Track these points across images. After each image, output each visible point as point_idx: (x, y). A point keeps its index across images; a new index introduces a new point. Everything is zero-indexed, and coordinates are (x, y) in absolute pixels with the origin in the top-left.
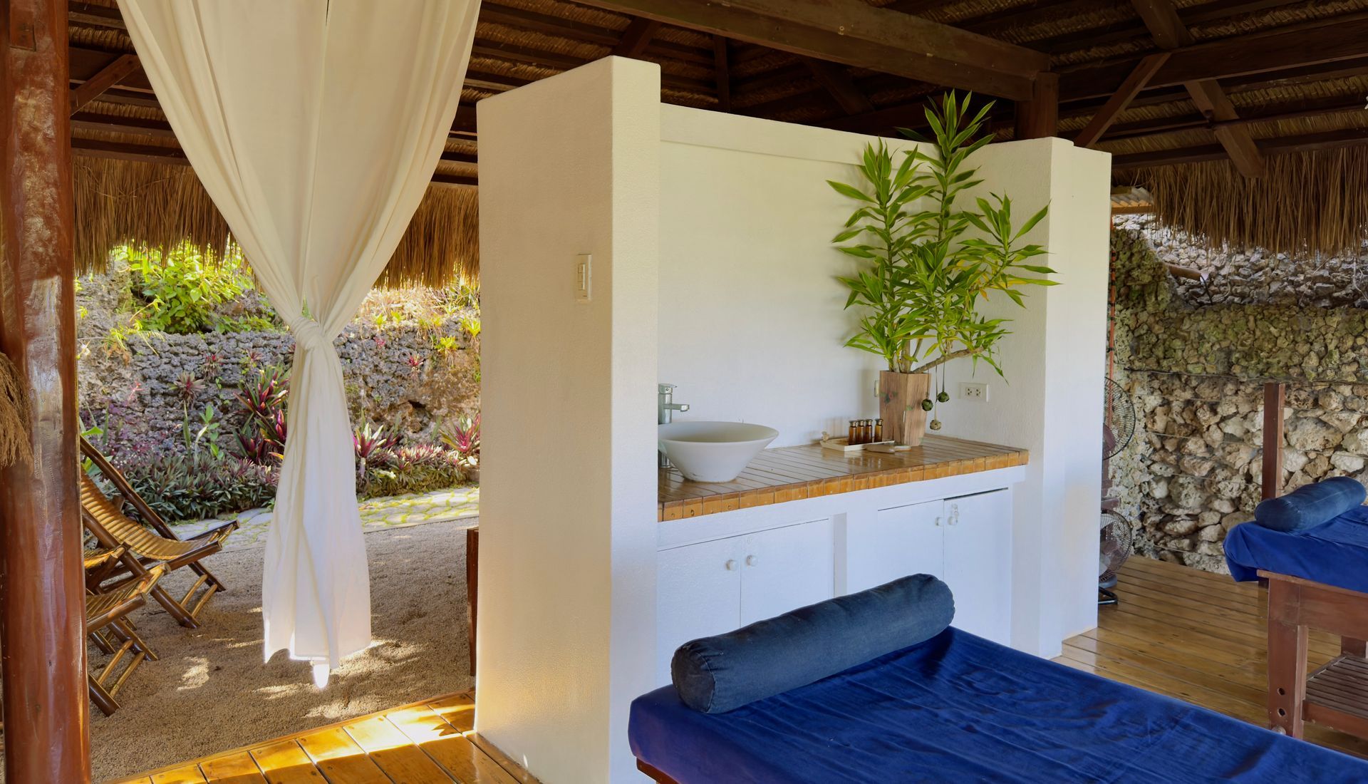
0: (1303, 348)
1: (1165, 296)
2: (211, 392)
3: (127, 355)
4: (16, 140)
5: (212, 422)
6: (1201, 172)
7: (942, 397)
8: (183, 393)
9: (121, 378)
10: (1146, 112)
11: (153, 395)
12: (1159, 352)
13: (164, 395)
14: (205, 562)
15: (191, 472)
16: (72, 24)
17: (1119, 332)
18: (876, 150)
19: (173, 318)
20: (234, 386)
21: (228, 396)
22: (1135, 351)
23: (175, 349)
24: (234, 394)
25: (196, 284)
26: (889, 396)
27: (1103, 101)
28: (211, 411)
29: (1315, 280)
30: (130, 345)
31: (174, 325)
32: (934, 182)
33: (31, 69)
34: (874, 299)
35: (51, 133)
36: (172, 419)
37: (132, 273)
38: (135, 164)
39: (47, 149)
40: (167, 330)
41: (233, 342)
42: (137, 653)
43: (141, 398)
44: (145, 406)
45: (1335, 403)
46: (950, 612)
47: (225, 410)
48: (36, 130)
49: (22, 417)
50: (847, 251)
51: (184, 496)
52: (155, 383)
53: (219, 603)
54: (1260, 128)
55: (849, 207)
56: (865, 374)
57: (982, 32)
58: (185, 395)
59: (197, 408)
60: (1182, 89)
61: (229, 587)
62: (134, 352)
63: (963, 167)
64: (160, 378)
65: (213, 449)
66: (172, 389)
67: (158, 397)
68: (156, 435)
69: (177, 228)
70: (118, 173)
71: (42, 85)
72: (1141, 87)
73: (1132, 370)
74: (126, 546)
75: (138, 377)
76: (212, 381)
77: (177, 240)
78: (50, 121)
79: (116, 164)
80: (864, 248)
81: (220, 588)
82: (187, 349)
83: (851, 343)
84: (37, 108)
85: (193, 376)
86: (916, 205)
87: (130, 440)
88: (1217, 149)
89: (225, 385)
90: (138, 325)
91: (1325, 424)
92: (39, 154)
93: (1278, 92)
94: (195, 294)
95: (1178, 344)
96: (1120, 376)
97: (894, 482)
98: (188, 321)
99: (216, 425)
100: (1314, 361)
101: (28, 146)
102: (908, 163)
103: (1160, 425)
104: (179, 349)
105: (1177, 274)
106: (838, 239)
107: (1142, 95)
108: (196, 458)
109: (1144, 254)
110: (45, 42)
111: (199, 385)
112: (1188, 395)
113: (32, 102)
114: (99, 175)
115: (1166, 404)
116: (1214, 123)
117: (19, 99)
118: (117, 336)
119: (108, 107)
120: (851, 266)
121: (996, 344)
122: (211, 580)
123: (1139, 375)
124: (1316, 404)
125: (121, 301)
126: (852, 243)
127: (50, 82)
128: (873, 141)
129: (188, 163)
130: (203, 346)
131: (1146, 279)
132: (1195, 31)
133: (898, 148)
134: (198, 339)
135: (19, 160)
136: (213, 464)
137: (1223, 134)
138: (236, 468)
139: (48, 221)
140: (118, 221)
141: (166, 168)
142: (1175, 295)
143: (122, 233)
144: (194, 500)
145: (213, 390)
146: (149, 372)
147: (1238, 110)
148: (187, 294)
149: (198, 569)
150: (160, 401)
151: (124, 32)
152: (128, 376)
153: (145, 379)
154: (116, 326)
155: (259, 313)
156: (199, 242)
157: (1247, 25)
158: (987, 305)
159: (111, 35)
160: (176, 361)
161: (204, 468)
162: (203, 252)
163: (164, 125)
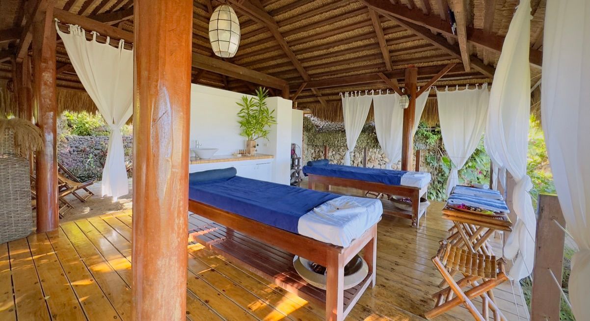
0: (335, 140)
1: (314, 130)
2: (91, 151)
3: (66, 141)
4: (42, 83)
5: (91, 158)
6: (318, 106)
7: (257, 145)
8: (83, 151)
9: (64, 147)
10: (304, 94)
11: (74, 151)
12: (312, 141)
13: (77, 151)
14: (87, 187)
15: (85, 171)
16: (57, 56)
17: (305, 137)
18: (245, 97)
19: (80, 132)
20: (99, 149)
21: (96, 152)
22: (308, 141)
23: (81, 140)
24: (98, 151)
25: (87, 123)
26: (248, 145)
27: (296, 91)
28: (91, 155)
29: (339, 127)
30: (67, 139)
31: (81, 134)
32: (258, 104)
33: (46, 68)
34: (245, 126)
35: (51, 82)
36: (79, 157)
37: (68, 120)
38: (70, 91)
39: (50, 85)
40: (78, 135)
41: (98, 138)
42: (69, 207)
43: (70, 152)
44: (71, 154)
45: (341, 150)
46: (236, 173)
47: (96, 155)
48: (48, 81)
49: (43, 141)
50: (240, 116)
51: (83, 176)
52: (74, 148)
53: (92, 198)
54: (326, 98)
55: (241, 108)
56: (244, 141)
57: (273, 76)
58: (84, 151)
59: (87, 155)
60: (310, 90)
61: (95, 195)
62: (68, 140)
63: (263, 101)
64: (76, 147)
65: (92, 165)
66: (80, 150)
67: (75, 152)
68: (75, 162)
69: (82, 108)
70: (65, 93)
71: (49, 71)
72: (302, 89)
73: (308, 145)
74: (66, 183)
75: (69, 146)
76: (92, 148)
77: (82, 111)
78: (51, 79)
79: (65, 90)
80: (244, 116)
81: (93, 195)
82: (84, 140)
83: (241, 134)
84: (48, 76)
85: (86, 147)
86: (255, 108)
87: (66, 163)
88: (318, 102)
89: (95, 149)
90: (70, 133)
91: (340, 154)
92: (48, 86)
93: (328, 91)
94: (87, 125)
95: (315, 139)
96: (305, 146)
97: (244, 160)
98: (85, 133)
99: (93, 159)
100: (336, 142)
101: (45, 84)
102: (251, 99)
103: (314, 156)
104: (82, 140)
105: (317, 126)
106: (238, 114)
107: (303, 90)
108: (87, 167)
109: (310, 122)
110: (50, 62)
111: (88, 149)
112: (318, 150)
113: (47, 75)
114: (59, 93)
115: (315, 152)
116: (317, 96)
117: (43, 74)
118: (63, 135)
119: (63, 77)
120: (241, 119)
121: (268, 135)
122: (90, 193)
123: (310, 146)
124: (339, 151)
125: (64, 127)
126: (242, 115)
127: (51, 71)
128: (245, 95)
129: (86, 92)
130: (89, 139)
131: (311, 127)
132: (312, 79)
133: (249, 97)
134: (88, 137)
135: (43, 87)
136: (92, 169)
137: (319, 98)
138: (99, 170)
139: (50, 100)
140: (64, 105)
141: (79, 93)
142: (316, 130)
143: (66, 108)
144: (86, 177)
145: (92, 150)
146: (73, 145)
147: (322, 94)
148: (84, 126)
149: (87, 190)
150: (76, 153)
151: (69, 59)
152: (66, 146)
153: (71, 147)
154: (63, 133)
155: (107, 131)
156: (88, 111)
157: (320, 78)
158: (266, 128)
159: (63, 60)
160: (81, 143)
161: (89, 170)
162: (90, 114)
163: (80, 82)
